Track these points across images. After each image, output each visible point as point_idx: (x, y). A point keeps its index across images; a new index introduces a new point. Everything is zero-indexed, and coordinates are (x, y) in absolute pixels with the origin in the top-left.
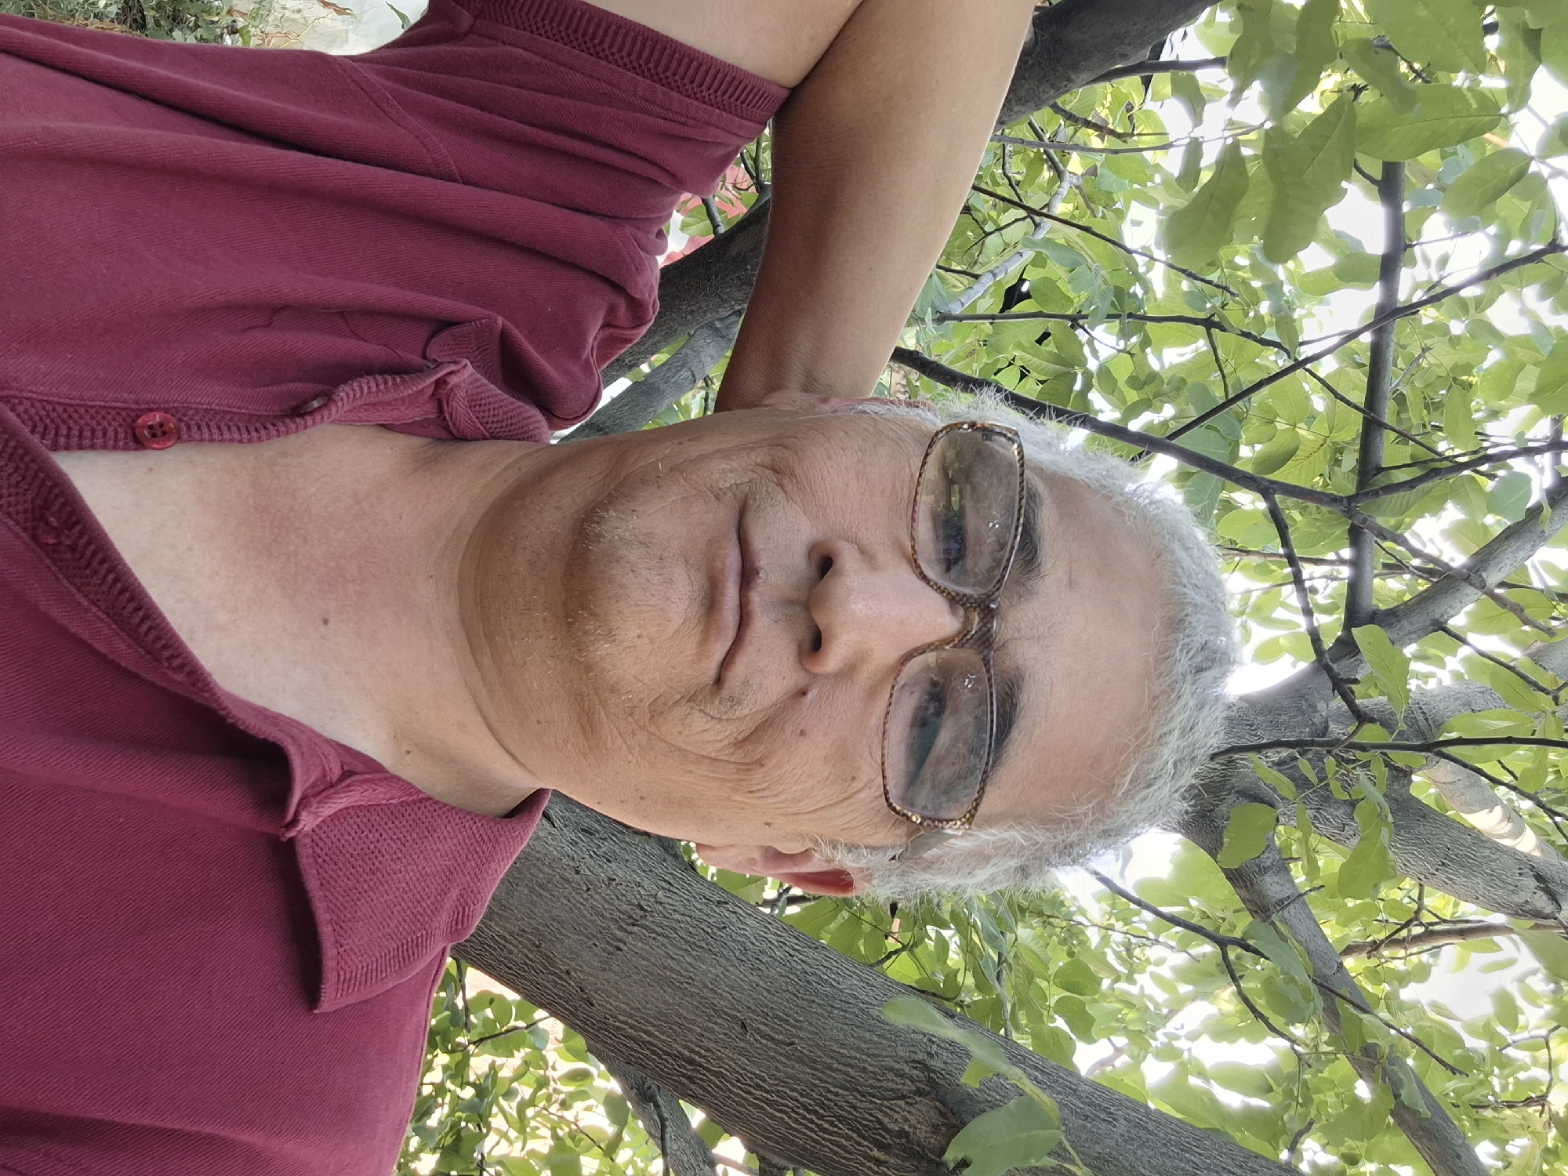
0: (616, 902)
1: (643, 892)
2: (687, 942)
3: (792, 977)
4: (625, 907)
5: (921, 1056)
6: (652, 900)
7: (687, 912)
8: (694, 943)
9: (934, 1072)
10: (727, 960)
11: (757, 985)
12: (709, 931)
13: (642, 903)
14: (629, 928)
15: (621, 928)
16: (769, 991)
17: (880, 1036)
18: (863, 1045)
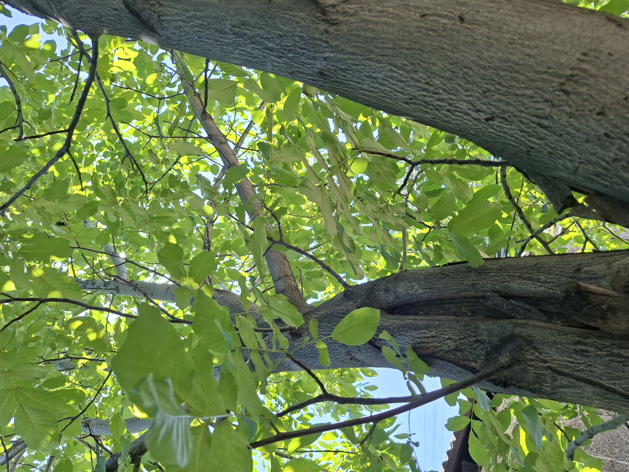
0: (593, 92)
1: (566, 108)
2: (517, 72)
3: (425, 65)
4: (583, 90)
5: (331, 29)
6: (556, 102)
7: (520, 99)
8: (511, 72)
9: (324, 20)
10: (479, 65)
11: (452, 51)
12: (497, 87)
13: (565, 97)
14: (576, 72)
15: (585, 71)
16: (443, 48)
17: (358, 36)
18: (370, 26)
